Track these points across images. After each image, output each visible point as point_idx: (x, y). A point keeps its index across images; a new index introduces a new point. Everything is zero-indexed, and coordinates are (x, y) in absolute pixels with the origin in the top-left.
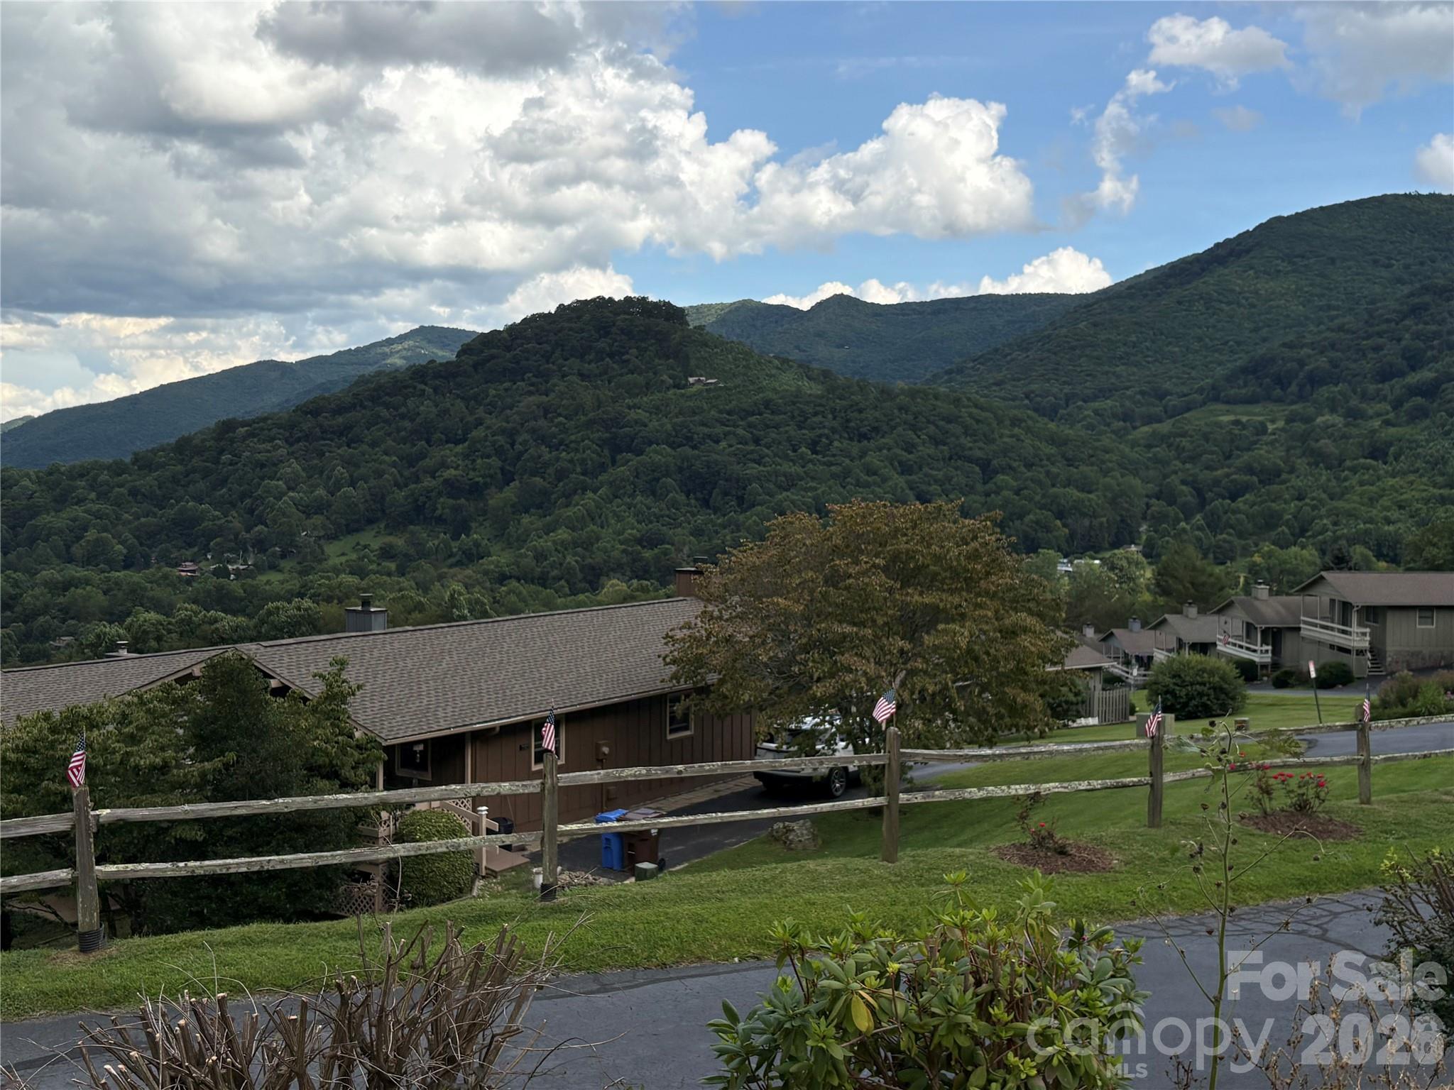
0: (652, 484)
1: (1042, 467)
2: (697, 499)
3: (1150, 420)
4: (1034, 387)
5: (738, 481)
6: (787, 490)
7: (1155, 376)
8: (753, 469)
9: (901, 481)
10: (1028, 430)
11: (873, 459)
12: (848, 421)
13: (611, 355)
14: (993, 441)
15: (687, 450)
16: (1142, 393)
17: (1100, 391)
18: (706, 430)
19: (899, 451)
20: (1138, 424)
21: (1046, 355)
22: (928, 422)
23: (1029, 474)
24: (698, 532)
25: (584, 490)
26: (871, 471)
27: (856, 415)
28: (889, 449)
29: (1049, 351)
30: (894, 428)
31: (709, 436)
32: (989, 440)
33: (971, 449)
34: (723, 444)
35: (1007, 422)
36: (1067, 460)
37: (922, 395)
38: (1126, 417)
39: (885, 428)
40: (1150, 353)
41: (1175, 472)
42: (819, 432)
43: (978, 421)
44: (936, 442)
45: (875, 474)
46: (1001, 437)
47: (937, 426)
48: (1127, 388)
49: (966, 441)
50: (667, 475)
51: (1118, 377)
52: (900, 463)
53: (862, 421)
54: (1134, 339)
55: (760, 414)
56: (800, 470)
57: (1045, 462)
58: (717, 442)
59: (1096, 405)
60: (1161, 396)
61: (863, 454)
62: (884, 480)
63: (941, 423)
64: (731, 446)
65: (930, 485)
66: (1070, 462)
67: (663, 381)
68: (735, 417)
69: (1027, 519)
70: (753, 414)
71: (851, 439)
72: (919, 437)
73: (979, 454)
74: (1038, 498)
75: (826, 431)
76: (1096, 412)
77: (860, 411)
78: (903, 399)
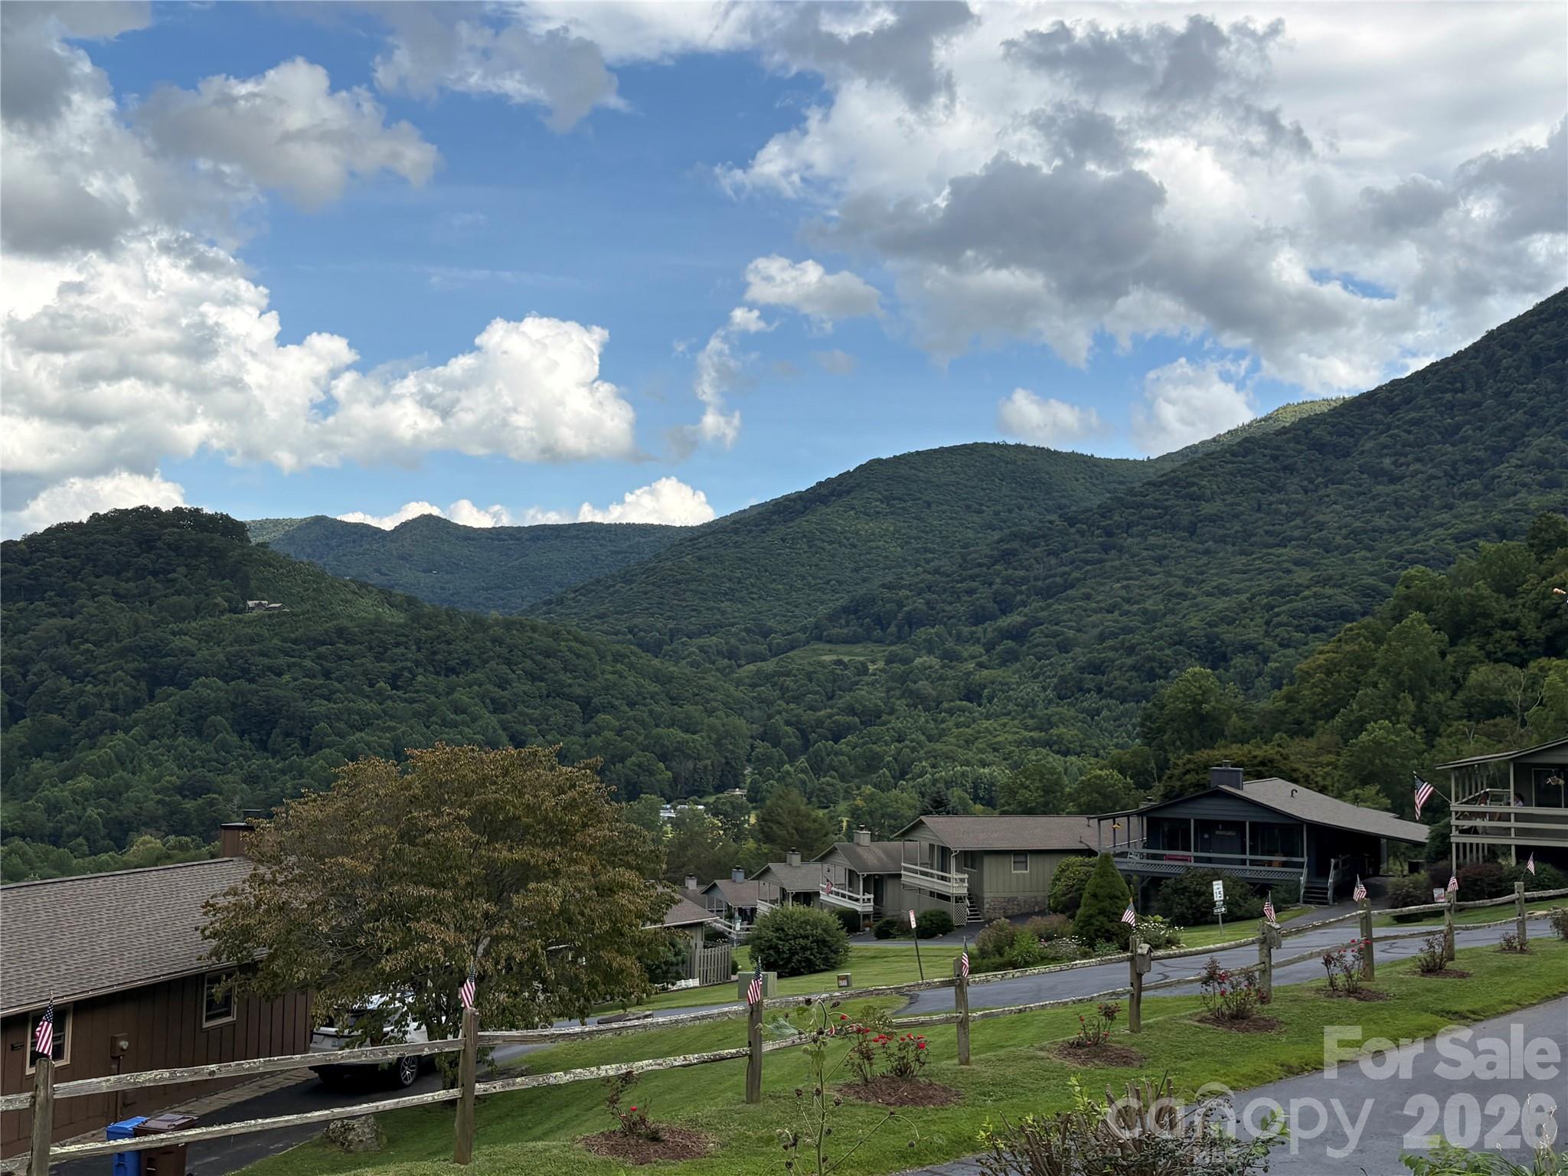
0: (198, 725)
1: (645, 705)
2: (252, 741)
3: (754, 658)
4: (638, 621)
5: (302, 719)
6: (361, 730)
7: (759, 613)
8: (321, 707)
9: (493, 720)
10: (631, 666)
11: (461, 696)
12: (434, 653)
13: (155, 574)
14: (594, 677)
15: (244, 684)
16: (748, 631)
17: (706, 627)
18: (266, 661)
19: (490, 687)
20: (743, 662)
21: (650, 588)
22: (525, 655)
23: (631, 713)
24: (251, 779)
25: (114, 729)
26: (458, 710)
27: (443, 646)
28: (480, 686)
29: (653, 584)
30: (486, 662)
31: (270, 669)
32: (589, 676)
33: (570, 685)
34: (287, 677)
35: (609, 658)
36: (671, 699)
37: (518, 626)
38: (732, 654)
39: (477, 662)
40: (755, 590)
41: (780, 713)
42: (400, 665)
43: (578, 656)
44: (533, 677)
45: (464, 712)
46: (603, 672)
47: (533, 660)
48: (732, 625)
49: (566, 678)
50: (218, 711)
51: (723, 613)
52: (493, 701)
53: (450, 653)
54: (739, 575)
55: (332, 644)
56: (376, 707)
57: (648, 701)
58: (279, 674)
59: (700, 641)
60: (766, 635)
61: (451, 690)
62: (474, 720)
63: (539, 658)
64: (295, 679)
65: (525, 725)
66: (674, 700)
67: (216, 605)
68: (302, 646)
69: (628, 763)
70: (324, 643)
71: (437, 673)
72: (514, 672)
73: (579, 691)
74: (640, 739)
75: (409, 664)
76: (702, 649)
77: (449, 643)
78: (498, 631)
